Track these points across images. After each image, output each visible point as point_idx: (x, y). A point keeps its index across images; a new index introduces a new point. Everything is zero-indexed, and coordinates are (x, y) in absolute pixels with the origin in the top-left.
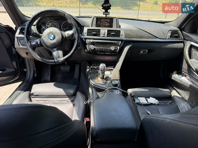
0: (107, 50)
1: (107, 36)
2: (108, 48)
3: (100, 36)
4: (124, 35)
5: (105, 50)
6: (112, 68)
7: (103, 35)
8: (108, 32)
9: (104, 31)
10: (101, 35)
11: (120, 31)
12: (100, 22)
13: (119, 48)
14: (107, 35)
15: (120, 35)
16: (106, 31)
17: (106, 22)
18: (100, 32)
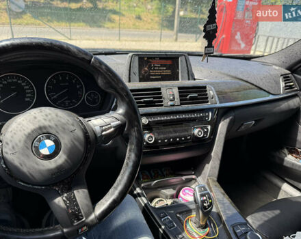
0: (186, 137)
1: (181, 104)
2: (186, 133)
3: (162, 105)
4: (218, 95)
5: (180, 138)
6: (194, 177)
7: (170, 103)
8: (180, 92)
9: (170, 91)
10: (164, 103)
11: (205, 87)
12: (150, 68)
13: (209, 127)
14: (181, 100)
15: (207, 98)
16: (176, 91)
17: (162, 66)
18: (161, 93)
